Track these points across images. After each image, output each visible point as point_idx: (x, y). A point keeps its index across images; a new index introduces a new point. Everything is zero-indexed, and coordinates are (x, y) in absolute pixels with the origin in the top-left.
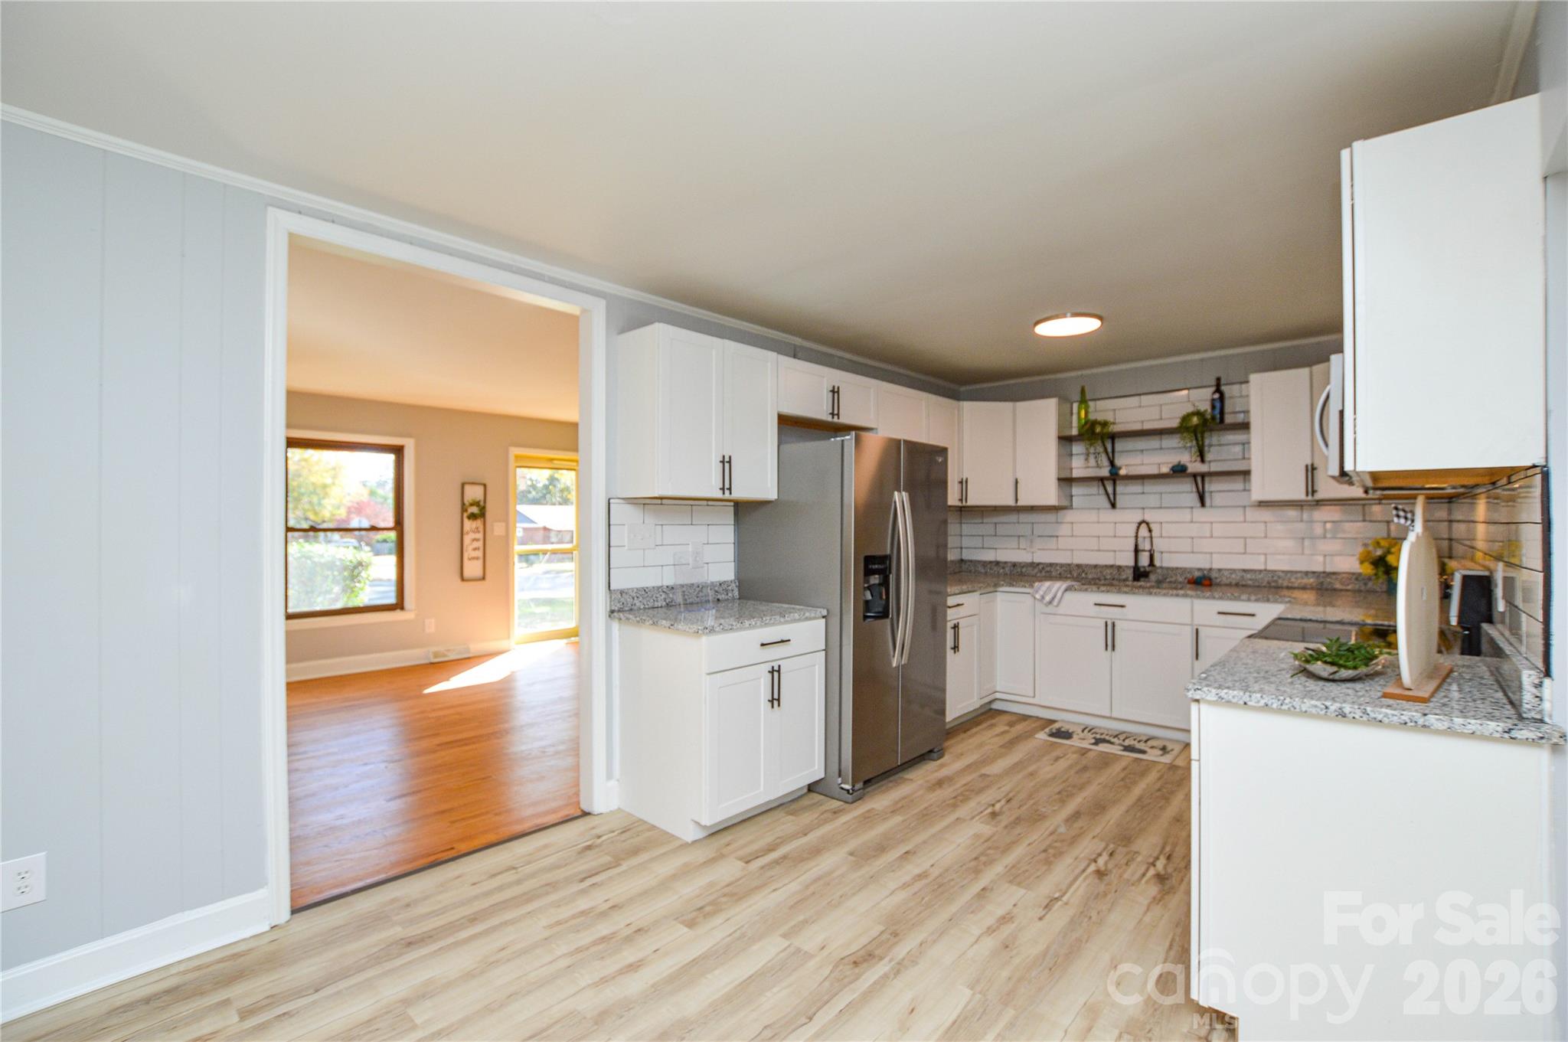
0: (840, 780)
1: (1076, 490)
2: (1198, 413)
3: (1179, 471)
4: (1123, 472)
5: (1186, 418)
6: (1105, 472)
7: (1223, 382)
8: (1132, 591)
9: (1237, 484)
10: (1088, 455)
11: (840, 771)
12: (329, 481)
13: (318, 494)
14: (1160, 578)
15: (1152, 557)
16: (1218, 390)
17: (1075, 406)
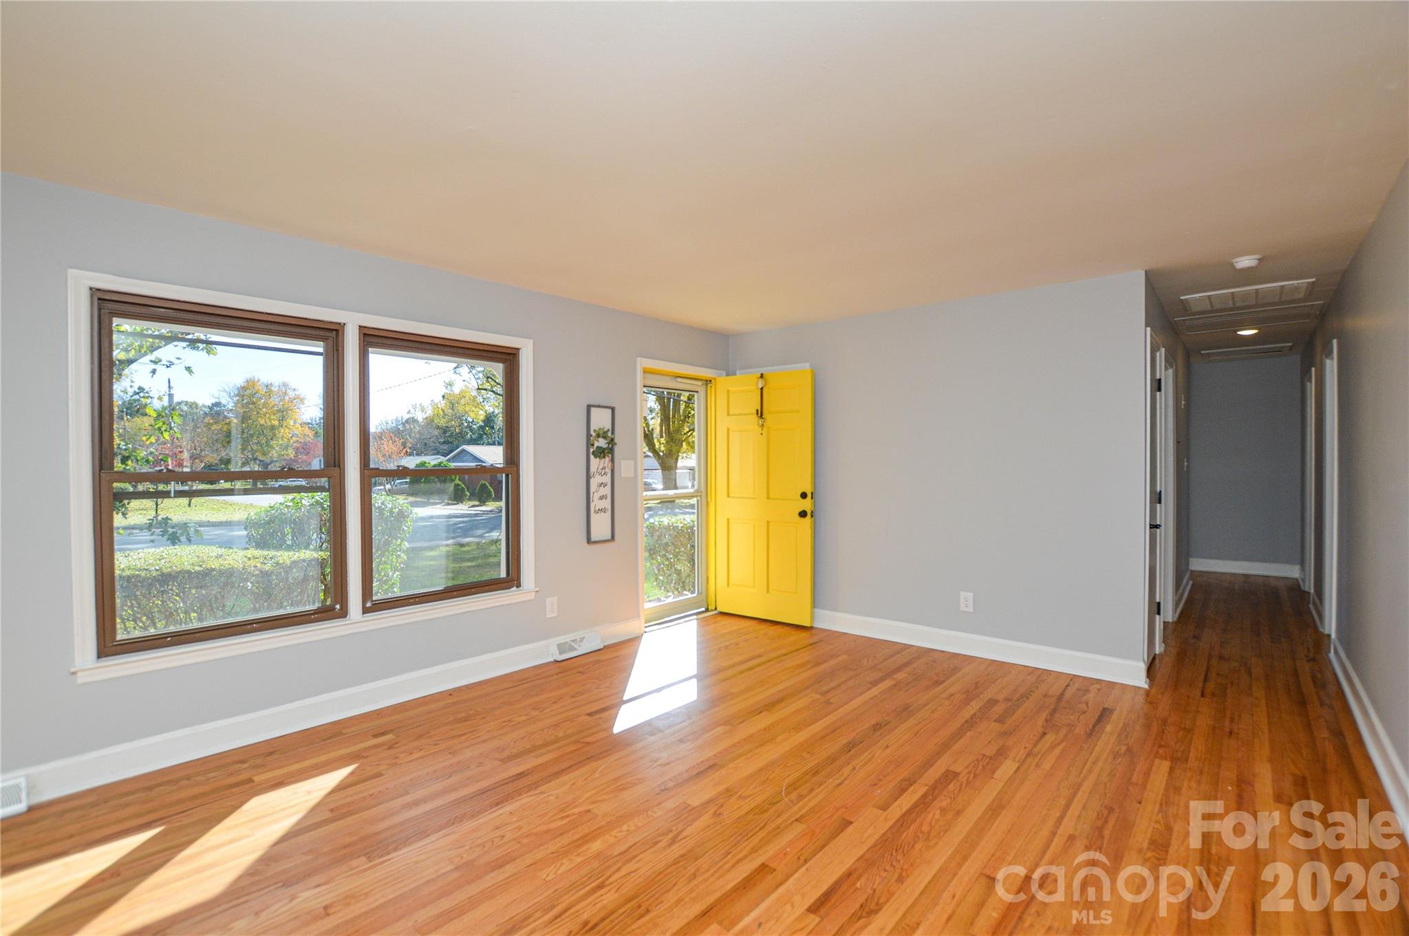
12: (276, 423)
13: (265, 436)
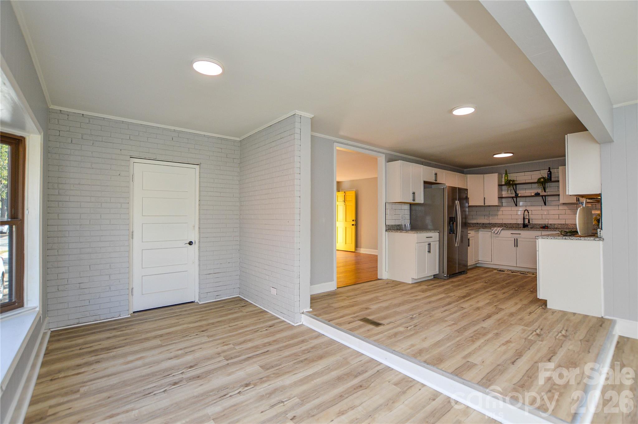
0: (443, 274)
1: (504, 200)
2: (543, 178)
3: (537, 195)
4: (519, 195)
5: (539, 179)
6: (514, 195)
7: (551, 168)
8: (523, 230)
9: (556, 198)
10: (508, 190)
11: (443, 272)
14: (532, 227)
15: (529, 220)
16: (549, 171)
17: (504, 175)
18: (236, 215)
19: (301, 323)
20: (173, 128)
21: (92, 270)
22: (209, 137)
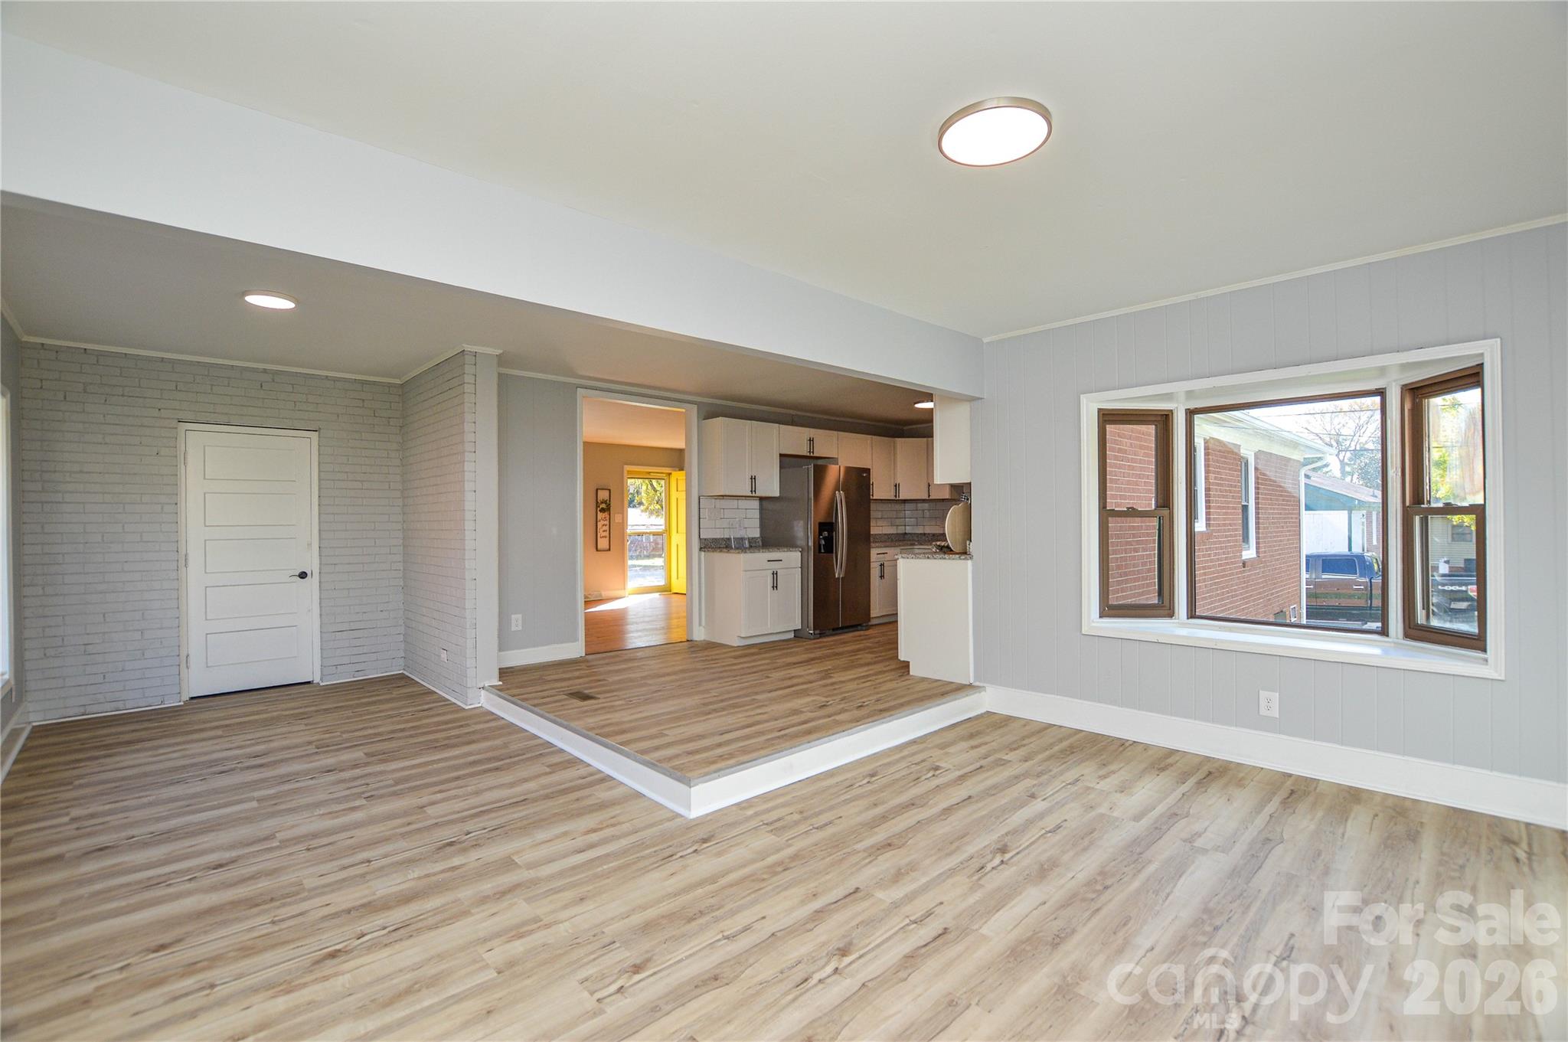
0: (808, 630)
11: (808, 625)
18: (396, 522)
19: (480, 705)
20: (261, 366)
21: (108, 622)
22: (335, 380)
